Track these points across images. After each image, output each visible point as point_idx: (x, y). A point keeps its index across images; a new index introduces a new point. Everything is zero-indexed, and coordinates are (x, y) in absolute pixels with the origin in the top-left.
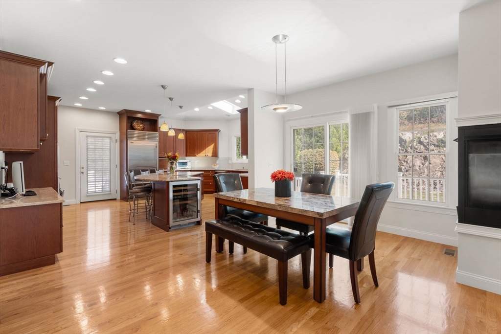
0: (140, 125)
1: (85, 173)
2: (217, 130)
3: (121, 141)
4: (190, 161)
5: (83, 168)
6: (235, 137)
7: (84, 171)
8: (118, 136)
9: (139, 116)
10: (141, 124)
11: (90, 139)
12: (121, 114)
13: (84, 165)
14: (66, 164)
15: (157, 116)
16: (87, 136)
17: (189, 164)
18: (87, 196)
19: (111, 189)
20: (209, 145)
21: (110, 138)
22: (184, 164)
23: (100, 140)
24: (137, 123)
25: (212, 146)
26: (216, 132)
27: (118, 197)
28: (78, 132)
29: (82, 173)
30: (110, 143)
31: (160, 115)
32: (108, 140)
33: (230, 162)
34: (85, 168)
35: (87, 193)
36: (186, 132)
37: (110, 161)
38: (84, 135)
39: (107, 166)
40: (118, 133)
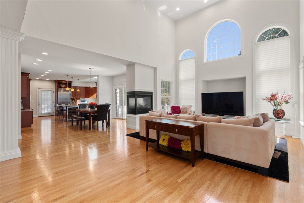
0: (64, 86)
1: (40, 105)
7: (40, 104)
9: (64, 82)
11: (42, 92)
12: (55, 81)
13: (40, 102)
14: (33, 101)
15: (71, 82)
16: (41, 90)
17: (86, 101)
18: (41, 114)
19: (51, 111)
21: (51, 91)
22: (84, 101)
23: (47, 92)
24: (62, 85)
27: (54, 114)
28: (37, 89)
32: (50, 92)
36: (85, 88)
37: (51, 100)
38: (40, 90)
39: (49, 102)
40: (54, 89)
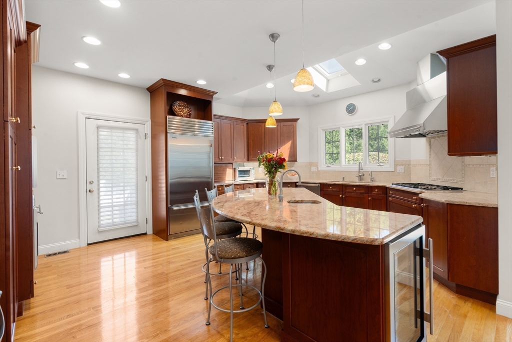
0: (185, 110)
1: (96, 192)
2: (296, 120)
3: (154, 137)
4: (254, 169)
5: (91, 183)
6: (323, 130)
7: (93, 187)
8: (147, 128)
9: (183, 92)
10: (185, 107)
11: (103, 133)
12: (153, 91)
13: (92, 177)
14: (61, 177)
15: (211, 94)
16: (98, 127)
17: (252, 172)
18: (99, 232)
19: (137, 217)
20: (283, 143)
21: (137, 130)
22: (245, 173)
23: (119, 134)
24: (180, 106)
25: (288, 145)
26: (294, 123)
27: (150, 231)
28: (82, 119)
29: (90, 191)
30: (137, 140)
31: (216, 93)
32: (131, 135)
33: (314, 169)
34: (96, 183)
35: (99, 226)
36: (247, 124)
37: (137, 170)
38: (93, 124)
39: (131, 176)
40: (149, 124)
